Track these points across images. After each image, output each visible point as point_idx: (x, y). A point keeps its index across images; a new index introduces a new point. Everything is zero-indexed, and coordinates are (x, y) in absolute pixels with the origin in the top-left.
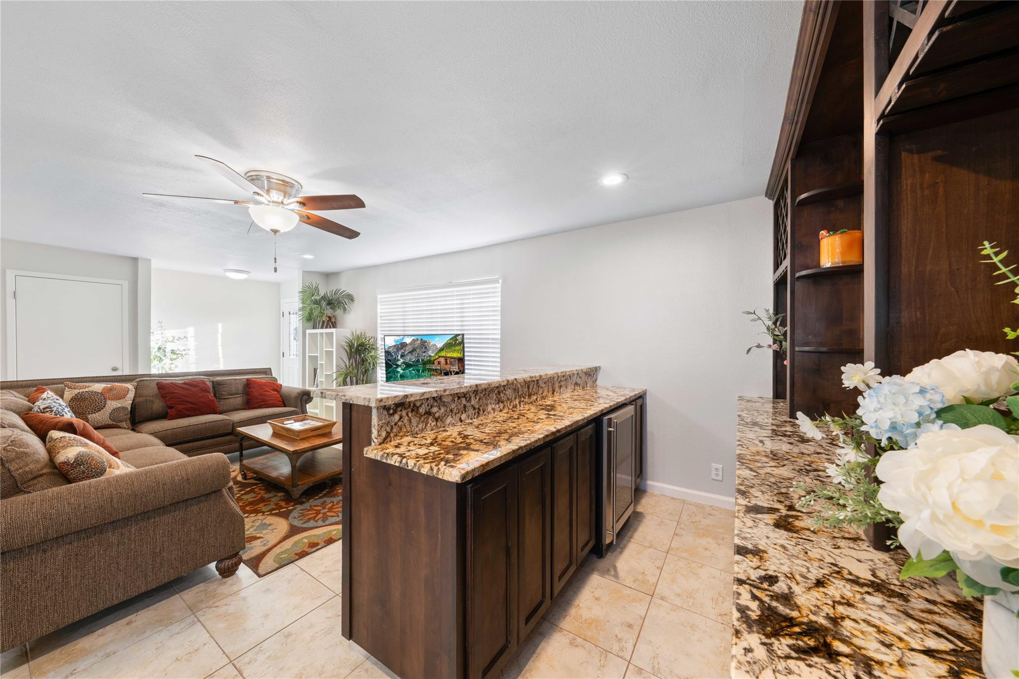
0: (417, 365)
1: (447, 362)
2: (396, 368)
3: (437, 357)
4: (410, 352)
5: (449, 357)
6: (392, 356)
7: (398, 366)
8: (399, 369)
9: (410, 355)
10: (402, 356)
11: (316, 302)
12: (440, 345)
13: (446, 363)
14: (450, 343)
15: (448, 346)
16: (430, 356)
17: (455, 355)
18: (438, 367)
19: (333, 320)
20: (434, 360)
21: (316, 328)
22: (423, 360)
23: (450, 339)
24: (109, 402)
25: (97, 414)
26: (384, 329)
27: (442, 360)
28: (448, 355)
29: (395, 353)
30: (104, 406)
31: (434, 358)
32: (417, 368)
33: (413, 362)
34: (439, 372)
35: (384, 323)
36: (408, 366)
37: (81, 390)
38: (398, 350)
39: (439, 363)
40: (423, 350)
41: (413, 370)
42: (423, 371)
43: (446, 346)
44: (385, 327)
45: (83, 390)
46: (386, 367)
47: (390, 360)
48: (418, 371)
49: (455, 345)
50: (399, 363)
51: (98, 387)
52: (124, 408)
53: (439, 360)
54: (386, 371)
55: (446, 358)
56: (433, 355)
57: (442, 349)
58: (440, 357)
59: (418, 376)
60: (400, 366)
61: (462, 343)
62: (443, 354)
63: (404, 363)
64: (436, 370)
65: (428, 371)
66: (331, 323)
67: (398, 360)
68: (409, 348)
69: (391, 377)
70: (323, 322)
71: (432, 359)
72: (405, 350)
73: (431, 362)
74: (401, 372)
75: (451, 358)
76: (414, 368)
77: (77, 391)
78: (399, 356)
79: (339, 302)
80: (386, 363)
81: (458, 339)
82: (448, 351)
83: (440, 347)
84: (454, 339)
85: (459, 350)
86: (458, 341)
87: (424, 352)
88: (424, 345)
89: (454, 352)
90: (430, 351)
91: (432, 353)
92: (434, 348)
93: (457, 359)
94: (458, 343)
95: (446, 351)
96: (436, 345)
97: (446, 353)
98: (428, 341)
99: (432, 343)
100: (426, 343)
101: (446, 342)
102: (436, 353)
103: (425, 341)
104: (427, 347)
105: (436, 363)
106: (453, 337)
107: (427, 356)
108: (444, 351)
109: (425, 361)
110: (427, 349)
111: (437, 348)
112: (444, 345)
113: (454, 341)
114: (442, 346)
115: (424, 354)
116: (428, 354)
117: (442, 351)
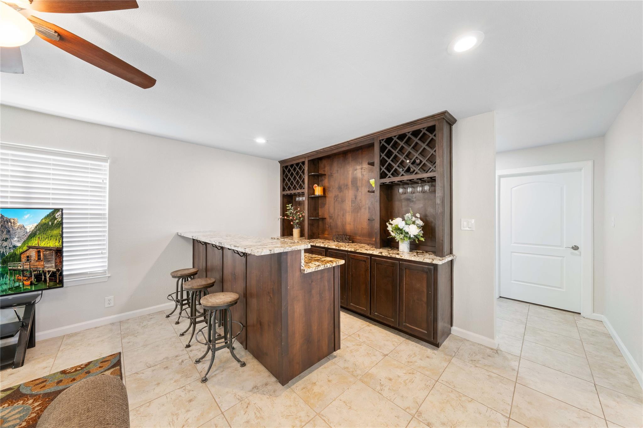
1: (39, 256)
3: (25, 248)
5: (43, 248)
12: (30, 227)
13: (39, 259)
14: (45, 224)
16: (15, 247)
17: (52, 244)
18: (27, 267)
20: (22, 253)
22: (3, 255)
23: (46, 217)
27: (33, 253)
28: (43, 244)
31: (21, 250)
34: (28, 274)
39: (28, 258)
40: (4, 236)
43: (39, 230)
49: (52, 227)
53: (28, 253)
55: (39, 250)
56: (19, 245)
57: (33, 235)
58: (30, 247)
61: (61, 224)
62: (34, 242)
64: (23, 271)
65: (11, 274)
71: (18, 252)
73: (16, 258)
75: (47, 249)
81: (56, 219)
82: (42, 238)
83: (30, 231)
84: (50, 218)
85: (56, 236)
86: (56, 221)
87: (6, 240)
88: (5, 227)
89: (50, 239)
90: (16, 239)
91: (19, 241)
92: (22, 233)
93: (54, 250)
94: (55, 225)
95: (39, 238)
96: (24, 227)
97: (40, 241)
98: (12, 221)
99: (18, 224)
100: (9, 224)
101: (40, 223)
102: (24, 242)
103: (8, 221)
104: (11, 232)
105: (24, 259)
106: (49, 215)
107: (10, 248)
108: (37, 239)
109: (7, 257)
110: (10, 235)
111: (27, 233)
112: (36, 227)
113: (51, 220)
114: (33, 230)
115: (5, 244)
116: (11, 243)
117: (33, 238)
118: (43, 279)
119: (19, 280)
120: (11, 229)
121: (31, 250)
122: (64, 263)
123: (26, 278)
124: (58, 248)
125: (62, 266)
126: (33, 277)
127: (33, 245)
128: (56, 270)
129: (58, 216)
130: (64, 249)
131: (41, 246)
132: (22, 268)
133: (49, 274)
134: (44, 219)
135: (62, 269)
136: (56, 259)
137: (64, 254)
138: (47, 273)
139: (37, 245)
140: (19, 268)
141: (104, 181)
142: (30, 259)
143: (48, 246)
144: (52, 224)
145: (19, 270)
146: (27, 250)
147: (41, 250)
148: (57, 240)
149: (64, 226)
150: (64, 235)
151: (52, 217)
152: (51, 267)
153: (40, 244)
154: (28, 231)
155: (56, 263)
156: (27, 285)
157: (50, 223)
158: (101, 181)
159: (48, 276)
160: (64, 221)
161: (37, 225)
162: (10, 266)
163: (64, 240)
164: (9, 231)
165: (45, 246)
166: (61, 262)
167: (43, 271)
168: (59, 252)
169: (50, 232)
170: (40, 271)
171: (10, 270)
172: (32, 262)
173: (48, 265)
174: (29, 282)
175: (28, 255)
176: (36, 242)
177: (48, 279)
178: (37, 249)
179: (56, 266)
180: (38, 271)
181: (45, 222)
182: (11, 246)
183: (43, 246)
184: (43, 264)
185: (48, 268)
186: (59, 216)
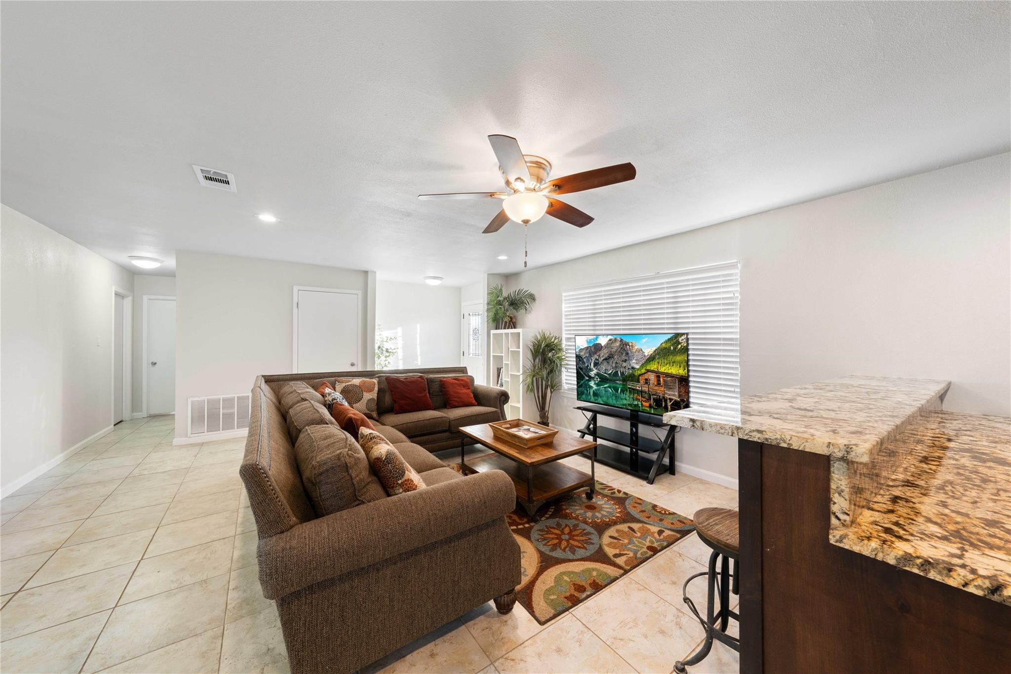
0: (614, 381)
1: (659, 381)
2: (589, 381)
3: (643, 371)
4: (605, 359)
5: (663, 373)
6: (584, 363)
7: (591, 378)
8: (592, 384)
9: (605, 363)
10: (596, 364)
11: (500, 303)
12: (648, 351)
13: (659, 384)
14: (665, 348)
15: (662, 353)
16: (633, 368)
17: (675, 370)
18: (645, 389)
19: (514, 320)
20: (640, 375)
21: (499, 329)
22: (622, 374)
23: (666, 342)
24: (365, 394)
25: (358, 404)
26: (570, 328)
27: (652, 377)
28: (663, 369)
29: (588, 360)
30: (362, 397)
31: (639, 372)
32: (614, 385)
33: (609, 374)
34: (646, 396)
35: (570, 322)
36: (603, 380)
37: (347, 384)
38: (590, 355)
39: (647, 381)
40: (624, 358)
41: (610, 387)
42: (622, 391)
43: (658, 354)
44: (570, 326)
45: (348, 384)
46: (578, 379)
47: (581, 369)
48: (617, 390)
49: (675, 352)
50: (592, 374)
51: (357, 381)
52: (373, 399)
53: (646, 376)
54: (578, 383)
55: (658, 375)
56: (637, 367)
57: (651, 359)
58: (648, 371)
59: (616, 397)
60: (593, 378)
61: (686, 350)
62: (653, 366)
63: (598, 374)
64: (642, 392)
65: (630, 392)
66: (512, 323)
67: (591, 370)
68: (604, 353)
69: (582, 393)
70: (506, 322)
71: (637, 373)
72: (599, 356)
73: (634, 378)
74: (595, 387)
75: (668, 375)
76: (611, 385)
77: (344, 385)
78: (592, 364)
79: (523, 303)
80: (578, 373)
81: (680, 343)
82: (662, 363)
83: (648, 355)
84: (672, 342)
85: (680, 363)
86: (680, 346)
87: (625, 361)
88: (624, 349)
89: (672, 365)
90: (634, 361)
91: (637, 363)
92: (640, 357)
93: (677, 378)
94: (679, 350)
95: (658, 362)
96: (642, 351)
97: (659, 366)
98: (630, 344)
99: (636, 347)
100: (628, 347)
101: (659, 347)
102: (643, 364)
103: (627, 344)
104: (630, 354)
105: (642, 381)
106: (671, 338)
107: (629, 369)
108: (656, 363)
109: (626, 376)
110: (629, 357)
111: (645, 356)
112: (655, 351)
113: (673, 345)
114: (652, 354)
115: (624, 364)
116: (630, 365)
117: (651, 362)
118: (663, 405)
119: (638, 400)
120: (629, 352)
121: (649, 373)
122: (691, 395)
123: (644, 399)
124: (682, 376)
125: (689, 397)
126: (652, 400)
127: (652, 369)
128: (681, 400)
129: (682, 340)
130: (691, 379)
131: (660, 371)
132: (640, 389)
133: (670, 402)
134: (665, 342)
135: (688, 400)
136: (679, 388)
137: (691, 384)
138: (668, 400)
139: (656, 370)
140: (638, 388)
141: (736, 295)
142: (648, 382)
143: (670, 372)
144: (675, 349)
145: (638, 390)
146: (645, 373)
147: (661, 376)
148: (681, 368)
149: (690, 352)
150: (690, 363)
151: (674, 341)
152: (674, 395)
153: (659, 369)
154: (646, 354)
155: (679, 392)
156: (646, 407)
157: (672, 348)
158: (732, 295)
159: (669, 404)
160: (690, 347)
161: (656, 349)
162: (629, 385)
163: (691, 368)
164: (627, 354)
165: (666, 371)
166: (688, 392)
167: (664, 397)
168: (684, 381)
169: (671, 357)
170: (659, 396)
171: (629, 388)
172: (651, 385)
173: (669, 393)
174: (647, 404)
175: (646, 377)
176: (656, 366)
177: (669, 407)
178: (656, 373)
179: (680, 396)
180: (657, 396)
181: (665, 346)
182: (630, 367)
183: (663, 371)
184: (663, 389)
185: (669, 395)
186: (685, 340)
